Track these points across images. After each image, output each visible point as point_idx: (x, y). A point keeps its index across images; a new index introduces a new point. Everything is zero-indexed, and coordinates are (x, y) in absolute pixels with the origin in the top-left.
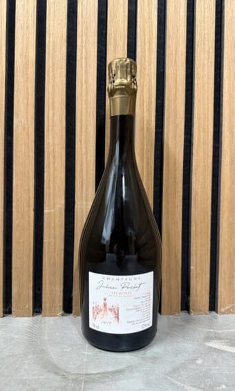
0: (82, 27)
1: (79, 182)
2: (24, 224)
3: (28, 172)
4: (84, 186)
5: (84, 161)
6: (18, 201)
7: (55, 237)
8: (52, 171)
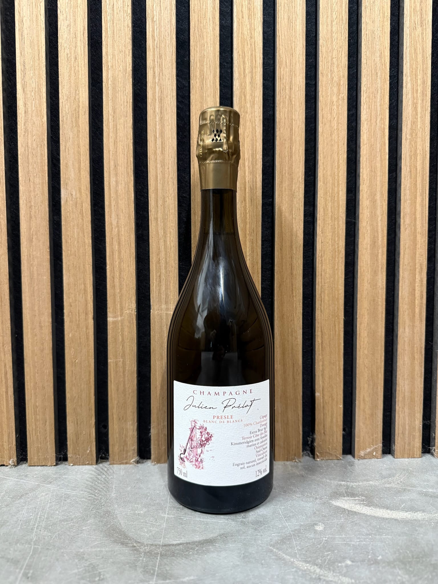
1: (155, 278)
2: (80, 338)
3: (84, 265)
4: (163, 283)
5: (162, 248)
6: (71, 306)
7: (123, 355)
8: (117, 263)
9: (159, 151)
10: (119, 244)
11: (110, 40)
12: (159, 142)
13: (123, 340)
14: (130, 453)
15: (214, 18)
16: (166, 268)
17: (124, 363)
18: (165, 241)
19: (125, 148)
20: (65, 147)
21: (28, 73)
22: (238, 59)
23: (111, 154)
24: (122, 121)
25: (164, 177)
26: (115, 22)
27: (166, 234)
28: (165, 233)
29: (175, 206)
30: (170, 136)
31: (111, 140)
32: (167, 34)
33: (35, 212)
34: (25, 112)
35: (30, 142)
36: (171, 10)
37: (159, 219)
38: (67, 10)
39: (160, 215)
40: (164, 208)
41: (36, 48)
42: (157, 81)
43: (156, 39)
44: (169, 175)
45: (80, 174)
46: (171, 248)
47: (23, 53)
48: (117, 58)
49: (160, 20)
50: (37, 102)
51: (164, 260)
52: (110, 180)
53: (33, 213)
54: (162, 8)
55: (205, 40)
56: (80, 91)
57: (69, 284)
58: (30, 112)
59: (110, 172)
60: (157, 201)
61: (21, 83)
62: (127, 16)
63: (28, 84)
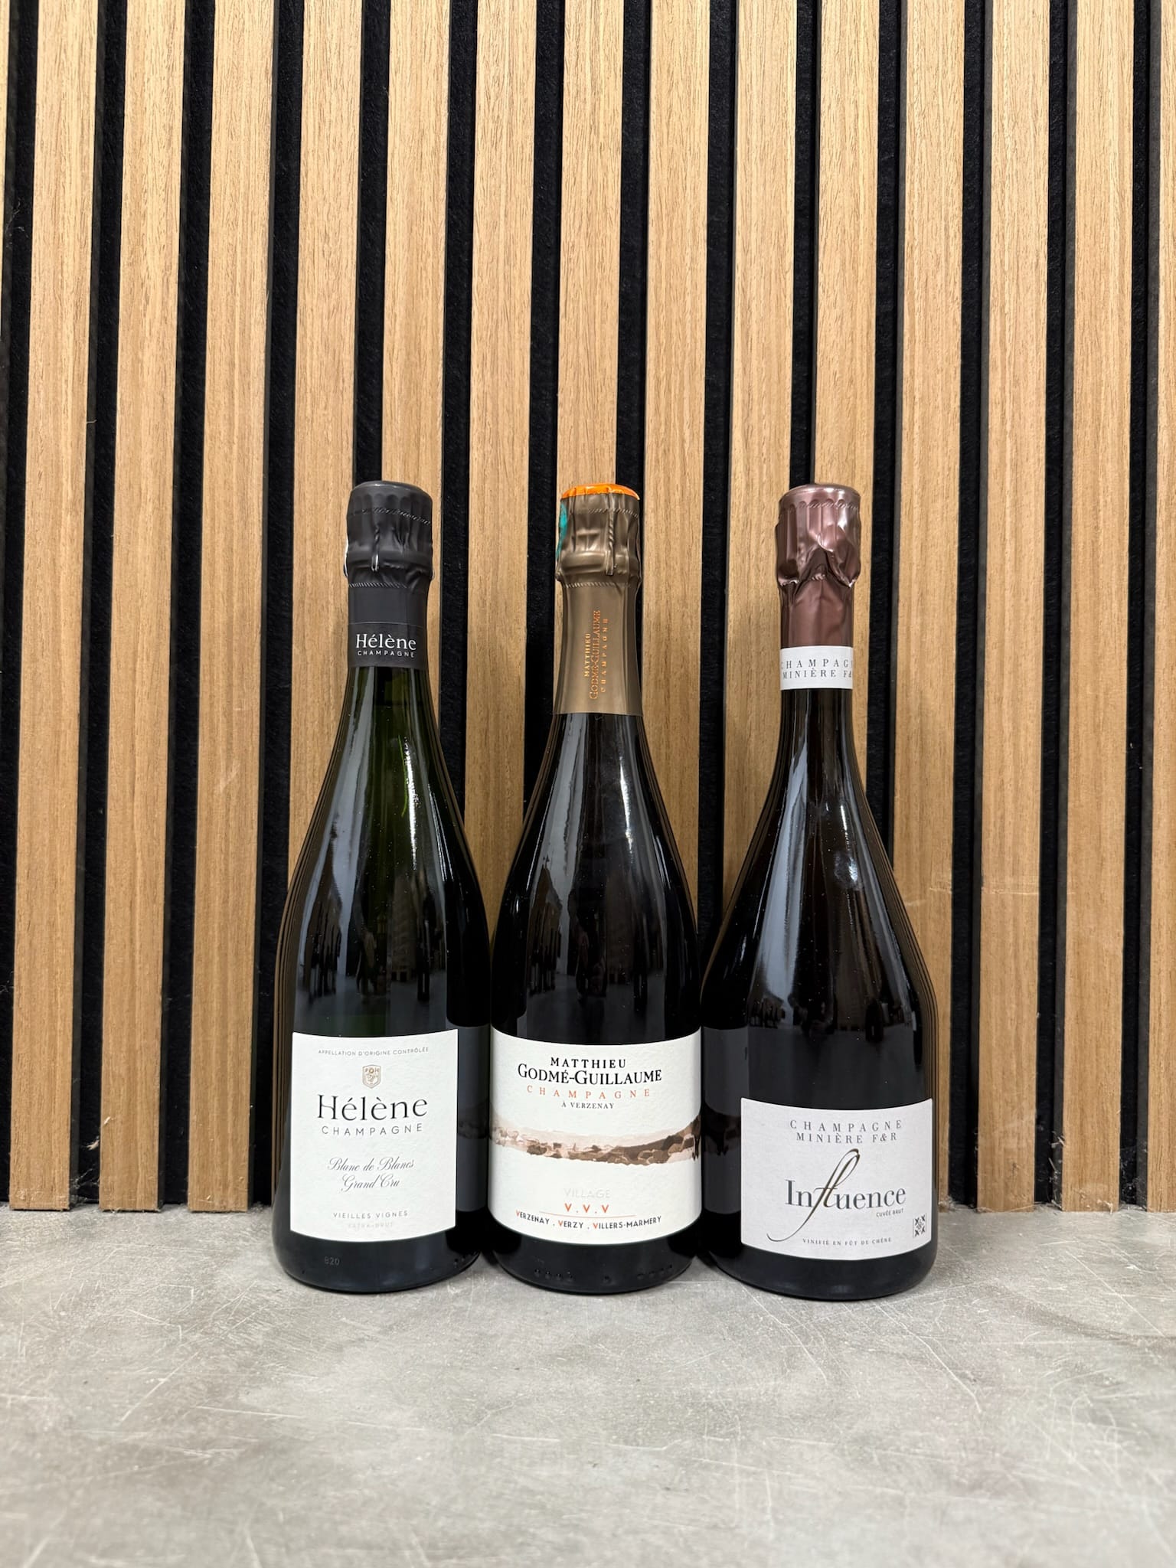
0: (1003, 378)
1: (992, 820)
4: (1009, 830)
5: (1009, 759)
8: (915, 789)
9: (1008, 567)
11: (919, 348)
12: (1009, 549)
15: (1121, 309)
16: (1016, 800)
18: (1016, 746)
19: (943, 558)
21: (756, 408)
22: (1166, 389)
23: (914, 571)
24: (939, 505)
25: (1017, 617)
26: (930, 313)
27: (1019, 731)
28: (1016, 728)
30: (1032, 536)
31: (915, 543)
33: (758, 685)
34: (748, 485)
35: (753, 544)
36: (1039, 292)
37: (1005, 701)
38: (836, 288)
39: (1006, 692)
40: (1016, 677)
41: (775, 360)
42: (1008, 428)
43: (1009, 347)
46: (1027, 760)
47: (748, 369)
48: (931, 383)
49: (1017, 310)
50: (772, 466)
51: (1012, 782)
53: (753, 685)
54: (1021, 288)
55: (1104, 352)
58: (756, 485)
59: (910, 606)
60: (1001, 665)
61: (743, 427)
62: (953, 302)
63: (756, 430)
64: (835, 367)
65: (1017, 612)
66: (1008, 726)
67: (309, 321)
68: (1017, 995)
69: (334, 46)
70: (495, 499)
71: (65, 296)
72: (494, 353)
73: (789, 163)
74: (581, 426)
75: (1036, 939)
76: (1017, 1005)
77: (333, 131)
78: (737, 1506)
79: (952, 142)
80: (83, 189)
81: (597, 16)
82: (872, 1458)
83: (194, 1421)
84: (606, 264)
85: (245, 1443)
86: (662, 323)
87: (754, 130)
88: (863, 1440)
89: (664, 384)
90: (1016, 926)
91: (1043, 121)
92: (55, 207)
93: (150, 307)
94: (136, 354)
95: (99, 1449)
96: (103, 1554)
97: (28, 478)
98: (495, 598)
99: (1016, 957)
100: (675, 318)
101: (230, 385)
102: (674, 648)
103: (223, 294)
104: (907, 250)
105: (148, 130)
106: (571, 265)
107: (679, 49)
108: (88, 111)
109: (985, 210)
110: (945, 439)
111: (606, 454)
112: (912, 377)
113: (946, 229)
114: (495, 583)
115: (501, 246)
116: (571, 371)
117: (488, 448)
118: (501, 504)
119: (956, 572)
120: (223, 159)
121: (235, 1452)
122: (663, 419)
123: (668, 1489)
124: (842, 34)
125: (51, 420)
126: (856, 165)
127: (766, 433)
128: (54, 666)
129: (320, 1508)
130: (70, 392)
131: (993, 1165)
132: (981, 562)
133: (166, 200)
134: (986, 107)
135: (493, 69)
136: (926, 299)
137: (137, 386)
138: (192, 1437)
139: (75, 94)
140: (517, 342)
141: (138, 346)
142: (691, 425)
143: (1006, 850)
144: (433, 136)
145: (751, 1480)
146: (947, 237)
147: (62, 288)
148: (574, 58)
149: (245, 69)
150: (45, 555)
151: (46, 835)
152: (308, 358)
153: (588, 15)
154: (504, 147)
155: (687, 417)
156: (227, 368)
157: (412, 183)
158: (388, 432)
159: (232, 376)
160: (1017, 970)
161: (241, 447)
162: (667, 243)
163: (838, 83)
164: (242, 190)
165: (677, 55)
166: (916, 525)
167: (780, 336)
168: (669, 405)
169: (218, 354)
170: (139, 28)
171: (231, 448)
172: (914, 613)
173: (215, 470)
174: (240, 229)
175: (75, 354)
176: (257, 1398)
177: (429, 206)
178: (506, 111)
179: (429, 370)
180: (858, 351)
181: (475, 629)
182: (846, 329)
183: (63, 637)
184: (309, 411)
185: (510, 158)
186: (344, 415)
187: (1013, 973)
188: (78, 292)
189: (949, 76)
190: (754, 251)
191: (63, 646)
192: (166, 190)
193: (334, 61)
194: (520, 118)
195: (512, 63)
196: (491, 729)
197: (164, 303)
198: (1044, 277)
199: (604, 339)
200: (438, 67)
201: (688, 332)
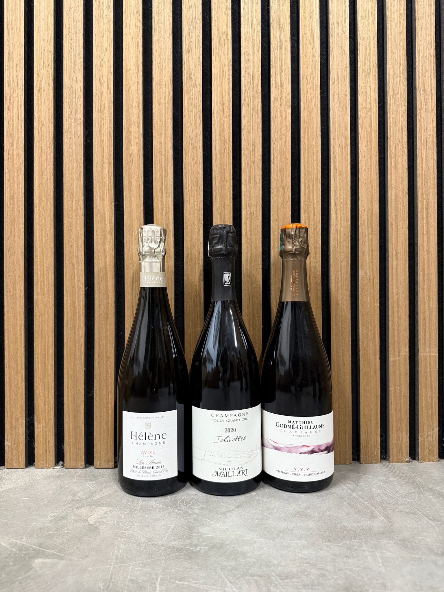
0: (422, 180)
1: (422, 330)
2: (371, 373)
3: (374, 322)
4: (427, 333)
5: (427, 309)
6: (365, 350)
7: (400, 385)
8: (396, 320)
9: (425, 243)
10: (398, 306)
11: (393, 170)
12: (426, 238)
13: (400, 374)
14: (404, 455)
16: (429, 323)
17: (400, 390)
18: (429, 304)
20: (363, 241)
21: (338, 192)
23: (394, 246)
24: (401, 223)
26: (397, 158)
27: (430, 299)
29: (436, 280)
30: (433, 233)
31: (394, 236)
32: (431, 166)
33: (341, 285)
34: (336, 218)
35: (339, 238)
36: (434, 150)
37: (425, 289)
38: (365, 150)
39: (426, 286)
40: (429, 281)
42: (424, 196)
43: (424, 169)
44: (432, 259)
45: (373, 260)
46: (433, 309)
47: (335, 179)
48: (398, 182)
49: (426, 156)
50: (345, 211)
51: (428, 317)
52: (392, 263)
53: (340, 286)
54: (428, 148)
56: (373, 204)
57: (363, 334)
58: (339, 218)
59: (393, 258)
60: (424, 277)
61: (334, 199)
62: (405, 154)
63: (339, 199)
64: (365, 177)
65: (428, 259)
66: (426, 298)
67: (187, 168)
68: (431, 389)
69: (193, 73)
70: (251, 226)
71: (105, 160)
72: (250, 177)
73: (348, 108)
74: (279, 200)
75: (437, 370)
76: (431, 392)
77: (193, 102)
78: (370, 561)
79: (403, 99)
80: (110, 124)
81: (282, 60)
82: (408, 546)
83: (188, 538)
84: (287, 145)
85: (208, 545)
86: (306, 164)
87: (336, 97)
88: (403, 540)
89: (307, 185)
90: (430, 366)
91: (434, 91)
92: (101, 130)
93: (134, 163)
94: (130, 180)
95: (162, 548)
96: (180, 580)
97: (95, 223)
98: (251, 259)
99: (430, 376)
100: (310, 162)
101: (162, 190)
102: (312, 274)
103: (158, 159)
104: (389, 137)
105: (131, 103)
106: (275, 146)
107: (310, 71)
108: (111, 97)
109: (414, 122)
110: (403, 201)
111: (288, 209)
112: (391, 180)
113: (402, 129)
114: (251, 254)
115: (251, 140)
116: (276, 182)
117: (248, 209)
118: (252, 227)
119: (407, 246)
120: (157, 112)
121: (206, 548)
122: (307, 197)
123: (347, 557)
124: (365, 64)
125: (101, 202)
126: (371, 108)
127: (342, 200)
128: (106, 285)
129: (240, 565)
130: (107, 193)
131: (424, 446)
132: (416, 242)
133: (138, 127)
134: (414, 86)
135: (247, 79)
136: (395, 154)
137: (130, 191)
138: (190, 543)
139: (106, 91)
140: (257, 173)
141: (130, 177)
142: (317, 198)
143: (427, 340)
144: (227, 104)
145: (372, 553)
146: (402, 132)
147: (104, 157)
148: (274, 75)
149: (163, 82)
150: (102, 248)
151: (104, 342)
152: (187, 180)
153: (279, 60)
154: (251, 106)
155: (315, 196)
156: (160, 184)
157: (221, 119)
158: (215, 205)
159: (162, 187)
160: (431, 380)
161: (166, 211)
162: (307, 137)
163: (364, 80)
164: (163, 123)
165: (309, 73)
166: (394, 230)
167: (346, 167)
168: (309, 192)
169: (157, 180)
170: (127, 69)
171: (163, 211)
172: (394, 260)
173: (158, 219)
174: (163, 136)
175: (109, 180)
176: (204, 530)
177: (226, 127)
178: (252, 93)
179: (228, 183)
180: (373, 171)
181: (244, 269)
182: (369, 164)
183: (108, 275)
184: (188, 198)
185: (253, 109)
186: (200, 199)
187: (429, 381)
188: (109, 159)
189: (402, 77)
190: (337, 139)
191: (109, 279)
192: (138, 123)
193: (193, 78)
194: (256, 96)
195: (253, 77)
196: (251, 303)
197: (138, 162)
198: (435, 145)
199: (286, 171)
200: (229, 79)
201: (315, 167)
